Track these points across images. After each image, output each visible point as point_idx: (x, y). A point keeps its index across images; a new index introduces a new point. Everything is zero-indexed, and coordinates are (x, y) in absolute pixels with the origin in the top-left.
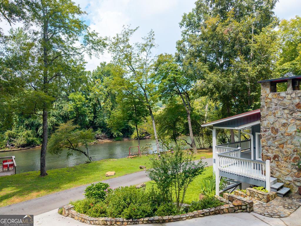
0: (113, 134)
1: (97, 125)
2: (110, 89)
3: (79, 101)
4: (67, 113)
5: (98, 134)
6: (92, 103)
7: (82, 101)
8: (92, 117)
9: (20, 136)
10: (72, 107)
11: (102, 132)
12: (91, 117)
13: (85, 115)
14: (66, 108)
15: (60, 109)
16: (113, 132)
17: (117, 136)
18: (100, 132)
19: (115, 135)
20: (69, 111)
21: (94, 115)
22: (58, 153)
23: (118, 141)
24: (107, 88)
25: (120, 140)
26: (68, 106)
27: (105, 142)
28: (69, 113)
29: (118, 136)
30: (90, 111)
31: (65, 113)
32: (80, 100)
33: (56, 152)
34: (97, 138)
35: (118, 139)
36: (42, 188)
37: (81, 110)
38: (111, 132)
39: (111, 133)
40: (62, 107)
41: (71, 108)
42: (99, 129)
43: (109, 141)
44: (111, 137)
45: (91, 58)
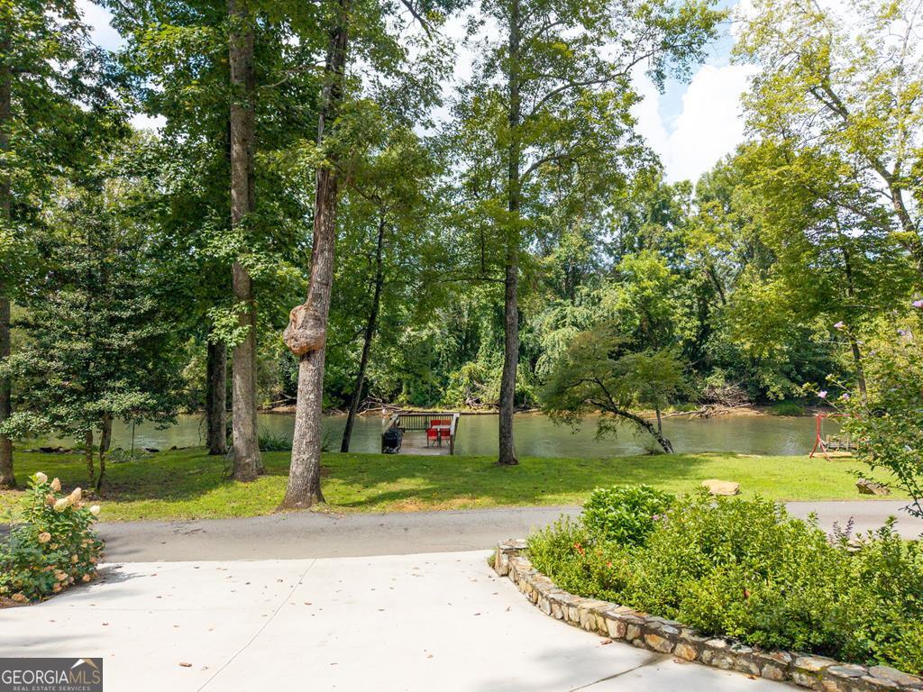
0: (767, 388)
1: (710, 356)
2: (753, 231)
3: (650, 279)
4: (613, 314)
5: (712, 388)
6: (694, 285)
7: (658, 279)
8: (695, 330)
9: (493, 377)
10: (627, 296)
11: (726, 382)
12: (691, 330)
13: (671, 323)
14: (609, 302)
15: (594, 304)
16: (767, 381)
17: (781, 396)
18: (720, 382)
19: (774, 393)
20: (619, 311)
21: (698, 323)
22: (572, 421)
23: (787, 414)
24: (744, 229)
25: (797, 414)
26: (615, 294)
27: (739, 414)
28: (617, 314)
29: (785, 395)
30: (687, 310)
31: (606, 314)
32: (653, 274)
33: (565, 418)
34: (712, 401)
35: (789, 407)
36: (485, 492)
37: (655, 307)
38: (758, 382)
39: (761, 386)
40: (600, 300)
41: (625, 301)
42: (718, 370)
43: (752, 413)
44: (760, 399)
45: (663, 88)
